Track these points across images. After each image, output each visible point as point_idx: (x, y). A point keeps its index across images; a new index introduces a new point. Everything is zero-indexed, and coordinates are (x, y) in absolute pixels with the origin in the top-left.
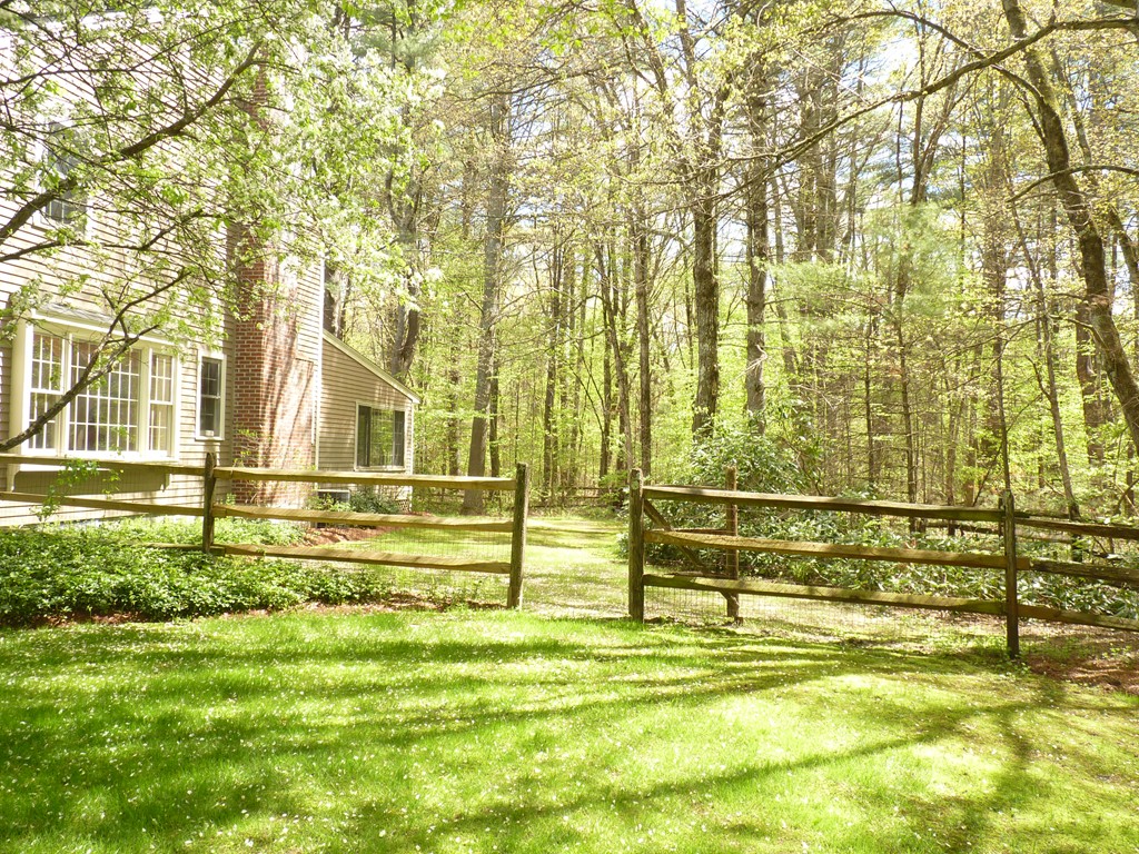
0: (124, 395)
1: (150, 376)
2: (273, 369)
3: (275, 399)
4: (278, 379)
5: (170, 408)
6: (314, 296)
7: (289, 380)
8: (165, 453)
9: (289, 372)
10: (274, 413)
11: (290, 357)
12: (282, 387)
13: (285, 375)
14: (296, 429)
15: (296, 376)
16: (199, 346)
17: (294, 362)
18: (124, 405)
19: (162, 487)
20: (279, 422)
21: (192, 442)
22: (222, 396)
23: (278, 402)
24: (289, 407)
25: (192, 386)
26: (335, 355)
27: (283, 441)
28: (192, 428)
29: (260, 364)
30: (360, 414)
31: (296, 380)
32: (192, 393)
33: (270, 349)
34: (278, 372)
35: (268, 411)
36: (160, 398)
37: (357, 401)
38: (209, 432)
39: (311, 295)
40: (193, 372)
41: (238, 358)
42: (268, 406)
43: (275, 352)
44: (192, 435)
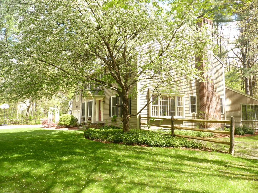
0: (172, 105)
1: (177, 101)
2: (208, 97)
3: (209, 104)
4: (209, 100)
5: (183, 107)
6: (222, 80)
7: (213, 100)
8: (182, 117)
9: (212, 98)
10: (209, 108)
11: (213, 94)
12: (211, 101)
13: (211, 99)
14: (216, 111)
15: (215, 99)
16: (189, 94)
17: (214, 96)
18: (172, 107)
19: (182, 124)
20: (210, 110)
21: (189, 114)
22: (196, 104)
23: (210, 105)
24: (213, 106)
25: (188, 103)
26: (233, 93)
27: (212, 114)
28: (189, 111)
29: (204, 97)
30: (242, 107)
31: (215, 100)
32: (189, 104)
33: (207, 93)
34: (209, 98)
35: (207, 107)
36: (180, 105)
37: (241, 103)
38: (194, 112)
39: (220, 80)
40: (188, 100)
41: (200, 96)
42: (207, 106)
43: (208, 94)
44: (189, 113)
